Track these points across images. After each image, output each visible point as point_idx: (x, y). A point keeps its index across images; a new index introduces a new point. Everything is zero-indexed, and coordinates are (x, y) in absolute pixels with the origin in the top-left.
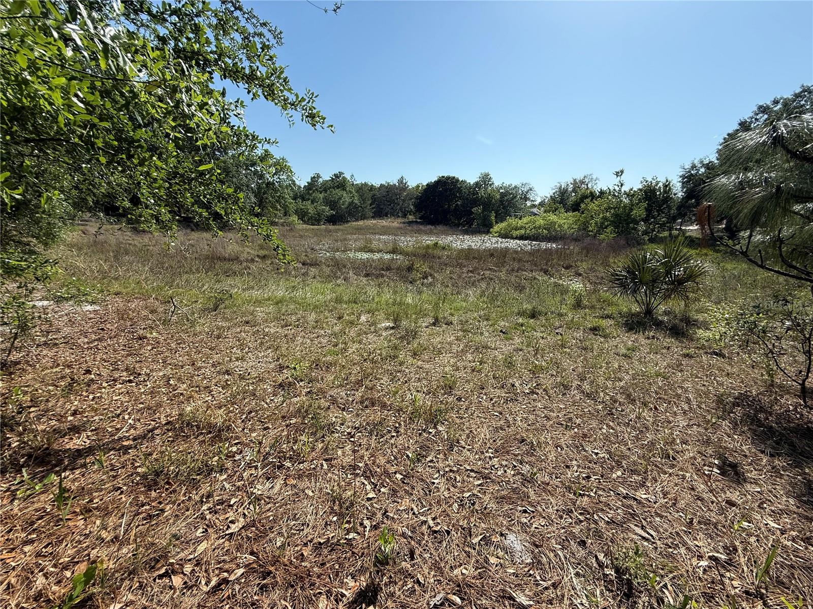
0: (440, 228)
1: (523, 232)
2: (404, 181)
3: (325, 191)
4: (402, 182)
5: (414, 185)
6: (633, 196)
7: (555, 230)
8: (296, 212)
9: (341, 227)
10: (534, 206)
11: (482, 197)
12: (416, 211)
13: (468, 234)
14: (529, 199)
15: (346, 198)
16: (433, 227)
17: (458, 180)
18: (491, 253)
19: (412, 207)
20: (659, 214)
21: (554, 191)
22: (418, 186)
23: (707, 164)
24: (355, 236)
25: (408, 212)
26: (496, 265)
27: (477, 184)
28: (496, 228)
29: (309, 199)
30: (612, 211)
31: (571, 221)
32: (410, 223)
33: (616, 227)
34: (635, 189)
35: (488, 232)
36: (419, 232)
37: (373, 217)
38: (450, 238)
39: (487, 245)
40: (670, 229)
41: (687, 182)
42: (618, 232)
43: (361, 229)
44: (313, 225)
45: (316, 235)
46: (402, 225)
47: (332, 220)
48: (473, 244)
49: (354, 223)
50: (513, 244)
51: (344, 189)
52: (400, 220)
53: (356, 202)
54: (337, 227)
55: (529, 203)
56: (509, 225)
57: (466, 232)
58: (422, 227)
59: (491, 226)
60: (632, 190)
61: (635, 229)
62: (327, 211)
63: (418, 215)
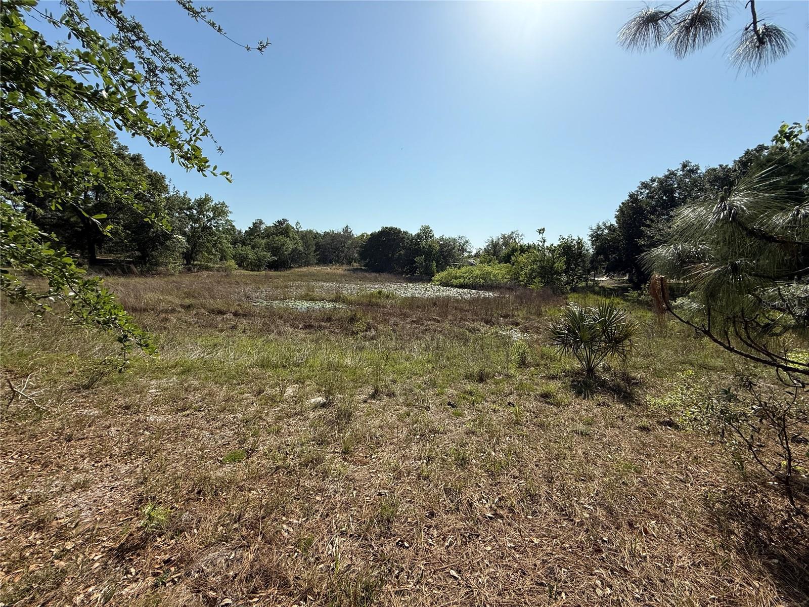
0: (385, 275)
1: (462, 280)
2: (349, 230)
3: (268, 236)
4: (347, 231)
5: (359, 234)
6: (554, 251)
7: (490, 279)
8: (234, 257)
9: (283, 273)
10: (470, 257)
11: (424, 247)
12: (362, 259)
13: (411, 282)
14: (466, 250)
15: (290, 245)
16: (378, 275)
17: (400, 231)
18: (434, 302)
19: (356, 255)
20: (576, 267)
21: (487, 244)
22: (363, 235)
23: (610, 226)
24: (297, 283)
25: (352, 259)
26: (439, 315)
27: (418, 235)
28: (438, 276)
29: (250, 244)
30: (538, 264)
31: (504, 271)
32: (355, 270)
33: (543, 278)
34: (555, 245)
35: (430, 281)
36: (363, 279)
37: (317, 264)
38: (394, 286)
39: (430, 293)
40: (586, 280)
41: (596, 240)
42: (545, 282)
43: (304, 276)
44: (252, 270)
45: (255, 281)
46: (347, 272)
47: (274, 266)
48: (416, 292)
49: (297, 269)
50: (453, 292)
51: (288, 236)
52: (345, 267)
53: (300, 248)
54: (278, 273)
55: (466, 254)
56: (449, 274)
57: (410, 280)
58: (367, 274)
59: (432, 274)
60: (552, 245)
61: (558, 279)
62: (269, 257)
63: (363, 263)
